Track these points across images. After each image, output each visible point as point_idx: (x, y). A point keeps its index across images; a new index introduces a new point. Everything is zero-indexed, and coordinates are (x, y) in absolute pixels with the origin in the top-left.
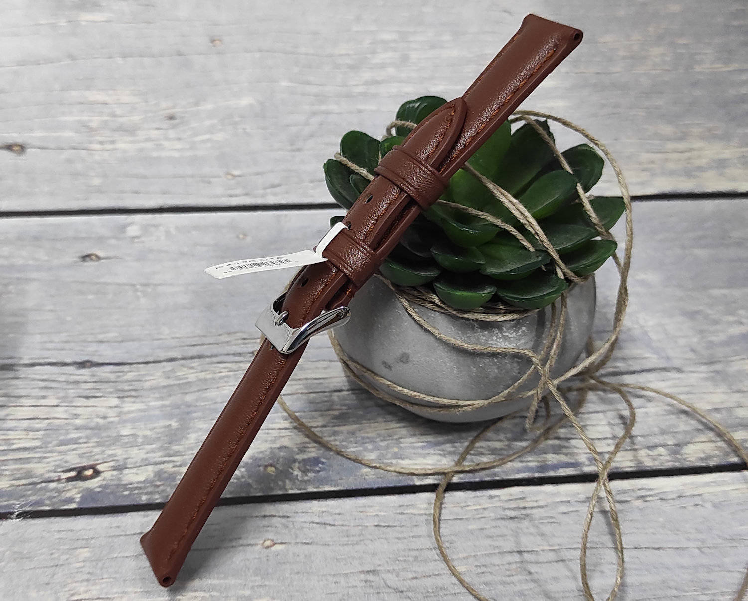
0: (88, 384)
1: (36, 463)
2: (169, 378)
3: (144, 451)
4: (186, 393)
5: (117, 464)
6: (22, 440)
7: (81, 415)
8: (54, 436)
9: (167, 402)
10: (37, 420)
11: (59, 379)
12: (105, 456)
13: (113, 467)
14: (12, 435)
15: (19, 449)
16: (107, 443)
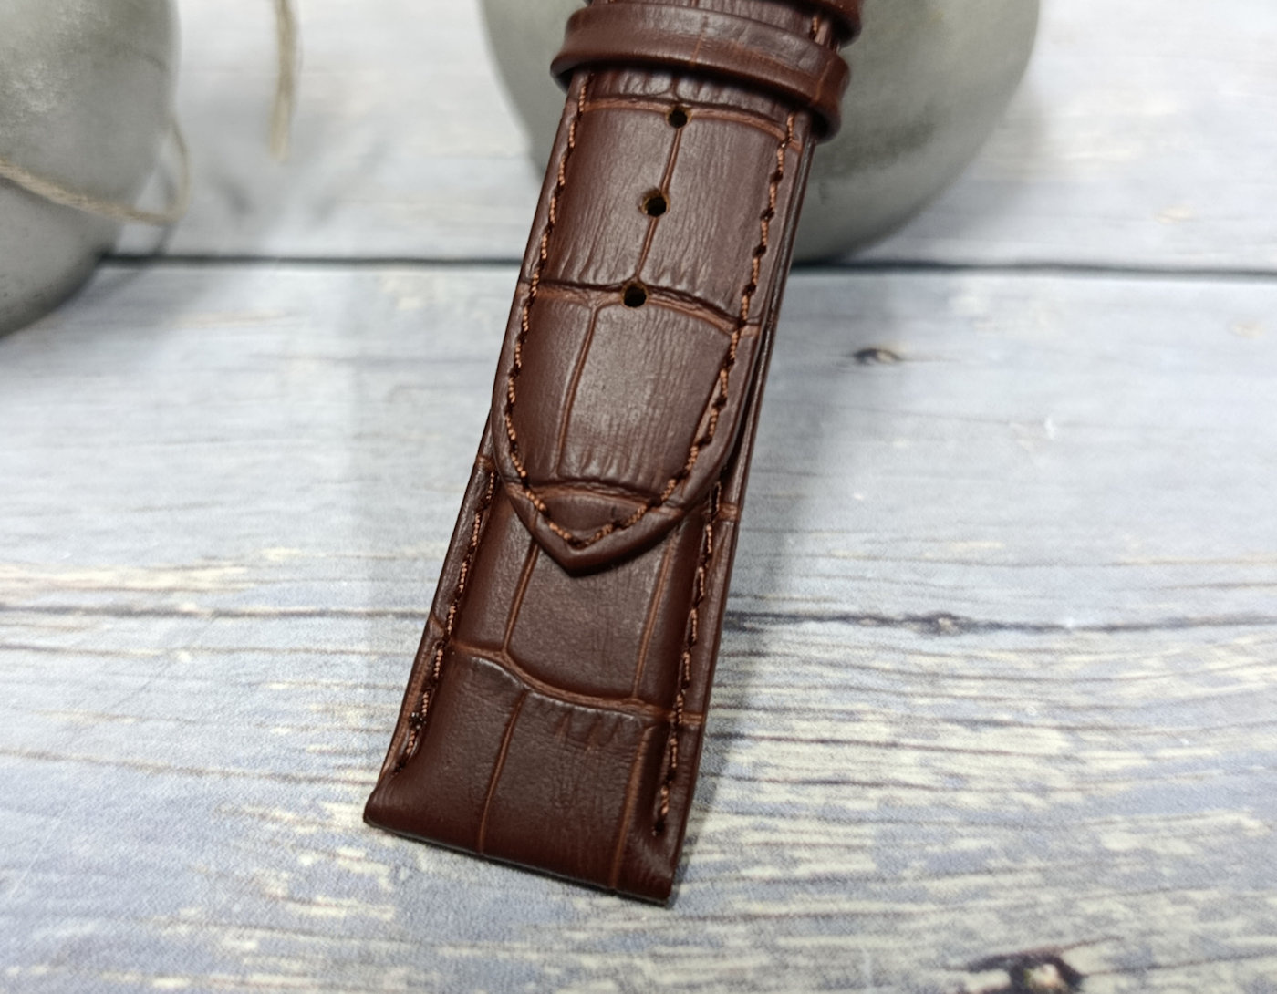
0: (965, 683)
1: (876, 932)
2: (1185, 676)
3: (1189, 908)
4: (1252, 726)
5: (1122, 952)
6: (822, 852)
7: (969, 776)
8: (906, 842)
9: (1208, 752)
10: (847, 790)
11: (876, 664)
12: (1079, 921)
13: (1108, 960)
14: (785, 831)
15: (815, 881)
16: (1072, 875)
